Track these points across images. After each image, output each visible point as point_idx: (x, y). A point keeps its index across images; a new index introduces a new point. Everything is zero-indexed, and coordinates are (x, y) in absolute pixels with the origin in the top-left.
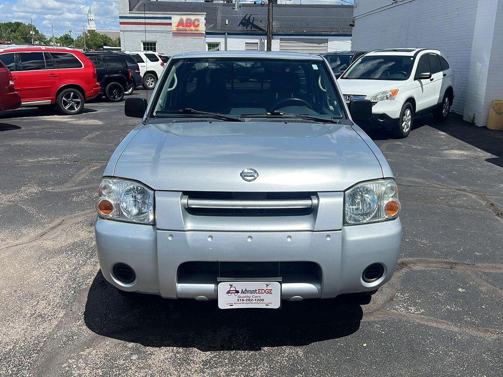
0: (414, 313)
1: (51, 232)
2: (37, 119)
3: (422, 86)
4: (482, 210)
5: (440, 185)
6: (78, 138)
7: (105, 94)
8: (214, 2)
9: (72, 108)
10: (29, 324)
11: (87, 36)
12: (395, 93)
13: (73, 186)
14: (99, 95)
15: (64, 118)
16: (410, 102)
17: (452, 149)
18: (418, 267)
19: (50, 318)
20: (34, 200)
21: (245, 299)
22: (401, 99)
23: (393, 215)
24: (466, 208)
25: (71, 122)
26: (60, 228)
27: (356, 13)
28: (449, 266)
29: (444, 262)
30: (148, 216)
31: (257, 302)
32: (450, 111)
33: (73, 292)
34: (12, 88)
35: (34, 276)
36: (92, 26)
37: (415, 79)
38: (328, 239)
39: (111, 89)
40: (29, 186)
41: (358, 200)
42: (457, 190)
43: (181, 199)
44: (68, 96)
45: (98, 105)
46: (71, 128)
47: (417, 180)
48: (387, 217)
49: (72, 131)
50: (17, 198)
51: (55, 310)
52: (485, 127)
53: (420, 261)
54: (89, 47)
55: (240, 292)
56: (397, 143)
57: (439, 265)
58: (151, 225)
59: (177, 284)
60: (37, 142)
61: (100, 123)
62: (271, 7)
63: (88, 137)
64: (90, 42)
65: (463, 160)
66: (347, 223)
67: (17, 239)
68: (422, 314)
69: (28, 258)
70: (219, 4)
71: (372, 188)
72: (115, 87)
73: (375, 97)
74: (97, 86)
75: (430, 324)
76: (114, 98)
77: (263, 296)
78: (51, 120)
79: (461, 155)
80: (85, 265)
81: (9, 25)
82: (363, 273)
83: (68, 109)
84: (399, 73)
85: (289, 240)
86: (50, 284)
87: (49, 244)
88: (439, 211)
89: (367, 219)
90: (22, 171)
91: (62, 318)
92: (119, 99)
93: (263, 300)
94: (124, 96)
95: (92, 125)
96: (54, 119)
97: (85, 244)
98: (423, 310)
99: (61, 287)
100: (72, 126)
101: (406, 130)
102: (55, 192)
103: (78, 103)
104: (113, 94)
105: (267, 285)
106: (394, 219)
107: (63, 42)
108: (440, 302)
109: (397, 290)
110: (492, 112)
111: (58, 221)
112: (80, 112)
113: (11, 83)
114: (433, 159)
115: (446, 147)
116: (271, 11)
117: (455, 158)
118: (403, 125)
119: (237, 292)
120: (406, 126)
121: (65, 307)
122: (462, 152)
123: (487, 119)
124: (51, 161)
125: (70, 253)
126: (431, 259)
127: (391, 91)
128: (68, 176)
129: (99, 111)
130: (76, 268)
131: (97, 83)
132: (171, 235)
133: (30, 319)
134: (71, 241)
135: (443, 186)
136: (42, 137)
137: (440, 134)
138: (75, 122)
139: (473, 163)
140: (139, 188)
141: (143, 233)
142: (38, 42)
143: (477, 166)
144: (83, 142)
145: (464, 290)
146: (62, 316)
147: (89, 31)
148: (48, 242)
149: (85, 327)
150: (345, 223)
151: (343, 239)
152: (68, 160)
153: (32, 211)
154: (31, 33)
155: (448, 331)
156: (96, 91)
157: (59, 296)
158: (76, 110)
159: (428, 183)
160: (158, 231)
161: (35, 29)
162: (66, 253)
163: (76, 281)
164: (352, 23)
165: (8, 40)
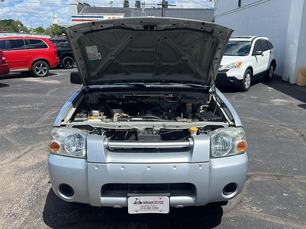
0: (255, 211)
1: (24, 156)
2: (20, 80)
3: (257, 59)
4: (296, 139)
5: (269, 122)
6: (44, 92)
7: (62, 64)
8: (129, 7)
9: (41, 73)
10: (6, 221)
11: (52, 28)
12: (240, 64)
13: (39, 125)
14: (58, 65)
15: (36, 79)
16: (250, 69)
17: (276, 98)
18: (257, 179)
19: (20, 216)
20: (15, 134)
21: (146, 207)
22: (244, 67)
23: (242, 151)
24: (286, 138)
25: (41, 82)
26: (30, 152)
27: (216, 13)
28: (277, 178)
29: (273, 175)
30: (82, 152)
31: (153, 209)
32: (274, 74)
33: (36, 198)
34: (4, 62)
35: (12, 186)
36: (56, 22)
37: (252, 55)
38: (200, 168)
39: (66, 61)
40: (12, 125)
41: (219, 141)
42: (280, 125)
43: (104, 142)
44: (39, 66)
45: (58, 71)
46: (41, 86)
47: (255, 119)
48: (238, 152)
49: (41, 88)
50: (4, 133)
51: (24, 210)
52: (296, 84)
53: (259, 175)
54: (54, 34)
55: (143, 203)
56: (242, 95)
57: (271, 177)
58: (84, 159)
59: (101, 198)
60: (18, 95)
61: (59, 82)
62: (164, 10)
63: (50, 91)
64: (54, 31)
65: (283, 106)
66: (213, 157)
67: (2, 161)
68: (261, 212)
69: (8, 174)
70: (132, 8)
71: (228, 133)
72: (69, 59)
73: (228, 66)
74: (57, 59)
75: (267, 219)
76: (68, 66)
77: (157, 205)
78: (29, 80)
79: (282, 103)
80: (44, 178)
81: (5, 21)
82: (223, 189)
83: (39, 74)
84: (243, 51)
85: (175, 169)
86: (21, 192)
87: (22, 164)
88: (270, 140)
89: (226, 154)
90: (9, 114)
91: (28, 216)
92: (71, 67)
93: (158, 208)
94: (74, 65)
95: (53, 84)
96: (30, 80)
97: (45, 163)
98: (261, 209)
99: (29, 194)
100: (41, 85)
101: (247, 87)
102: (28, 129)
103: (45, 70)
104: (67, 64)
105: (160, 199)
106: (243, 153)
107: (38, 31)
108: (272, 203)
109: (245, 195)
110: (300, 75)
111: (28, 148)
112: (46, 75)
113: (3, 58)
114: (264, 105)
115: (272, 97)
116: (164, 12)
117: (278, 104)
118: (245, 83)
119: (141, 203)
120: (247, 84)
121: (30, 208)
122: (282, 100)
123: (297, 80)
124: (27, 107)
125: (35, 170)
126: (265, 173)
127: (237, 63)
128: (37, 117)
129: (59, 74)
130: (38, 181)
131: (57, 58)
132: (97, 166)
133: (7, 217)
134: (36, 161)
135: (272, 123)
136: (22, 92)
137: (268, 89)
138: (43, 82)
139: (289, 108)
140: (77, 134)
141: (79, 164)
142: (23, 31)
143: (292, 110)
144: (48, 95)
145: (287, 195)
146: (28, 215)
147: (53, 24)
148: (22, 163)
149: (42, 223)
150: (211, 157)
151: (210, 168)
152: (37, 107)
153: (13, 141)
154: (19, 26)
155: (278, 224)
156: (57, 63)
157: (27, 200)
158: (44, 74)
159: (262, 121)
160: (88, 163)
161: (21, 24)
162: (33, 170)
163: (38, 190)
164: (213, 20)
165: (4, 31)
